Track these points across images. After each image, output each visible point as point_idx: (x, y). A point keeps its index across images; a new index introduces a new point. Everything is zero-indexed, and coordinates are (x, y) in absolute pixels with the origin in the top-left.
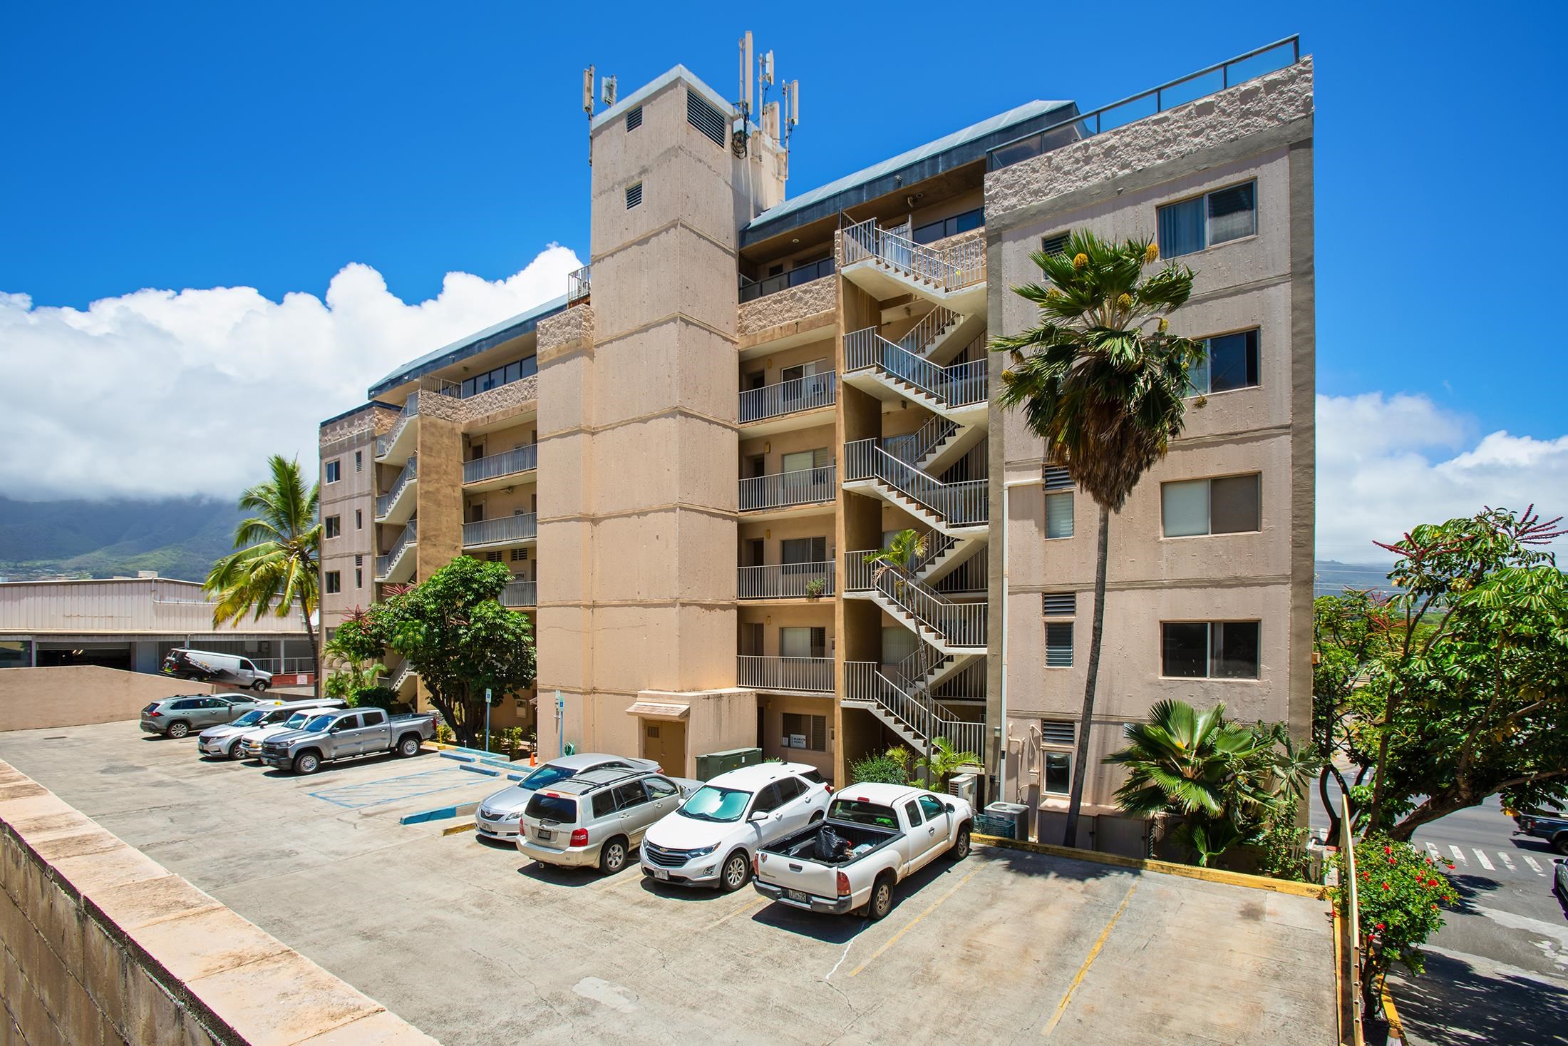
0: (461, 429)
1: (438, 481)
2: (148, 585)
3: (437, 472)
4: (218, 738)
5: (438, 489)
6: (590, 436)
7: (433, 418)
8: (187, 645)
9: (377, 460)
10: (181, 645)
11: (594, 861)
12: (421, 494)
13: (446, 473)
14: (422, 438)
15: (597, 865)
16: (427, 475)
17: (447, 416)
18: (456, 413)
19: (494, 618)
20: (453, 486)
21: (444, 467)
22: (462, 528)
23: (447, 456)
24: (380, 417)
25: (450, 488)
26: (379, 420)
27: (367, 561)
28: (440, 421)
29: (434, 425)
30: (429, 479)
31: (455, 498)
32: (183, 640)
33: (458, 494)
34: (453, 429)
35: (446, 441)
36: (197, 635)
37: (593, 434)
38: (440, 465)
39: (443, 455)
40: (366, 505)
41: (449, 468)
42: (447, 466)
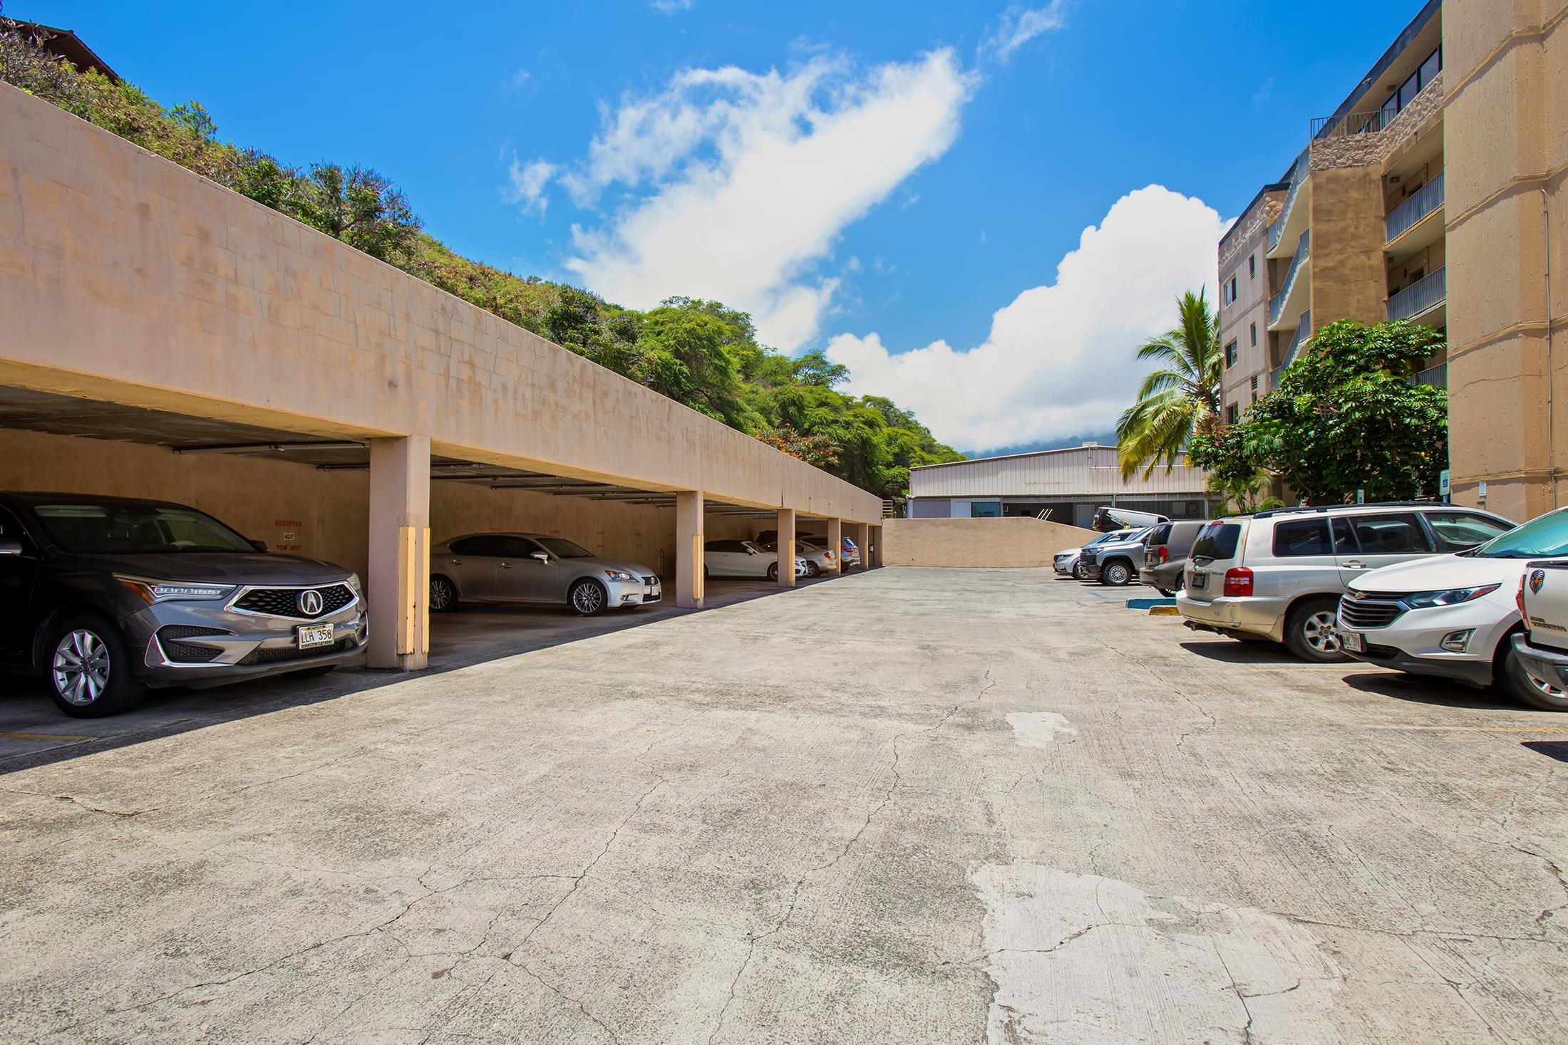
0: (1377, 172)
1: (1341, 251)
2: (1085, 452)
3: (1340, 240)
4: (1065, 556)
5: (1342, 261)
6: (1536, 46)
7: (1333, 170)
8: (1113, 504)
9: (1269, 256)
10: (1109, 504)
11: (1271, 627)
12: (1314, 273)
13: (1355, 237)
14: (1315, 201)
15: (1279, 637)
16: (1324, 247)
17: (1357, 161)
18: (1370, 153)
19: (1376, 392)
20: (1368, 252)
21: (1352, 230)
22: (1384, 306)
23: (1357, 214)
24: (1273, 203)
25: (1363, 257)
26: (1271, 207)
27: (1262, 380)
28: (1343, 172)
29: (1335, 180)
30: (1326, 251)
31: (1371, 267)
32: (1110, 500)
33: (1377, 260)
34: (1366, 175)
35: (1354, 194)
36: (1122, 495)
37: (1542, 38)
38: (1346, 229)
39: (1350, 214)
40: (1258, 315)
41: (1361, 230)
42: (1356, 228)
